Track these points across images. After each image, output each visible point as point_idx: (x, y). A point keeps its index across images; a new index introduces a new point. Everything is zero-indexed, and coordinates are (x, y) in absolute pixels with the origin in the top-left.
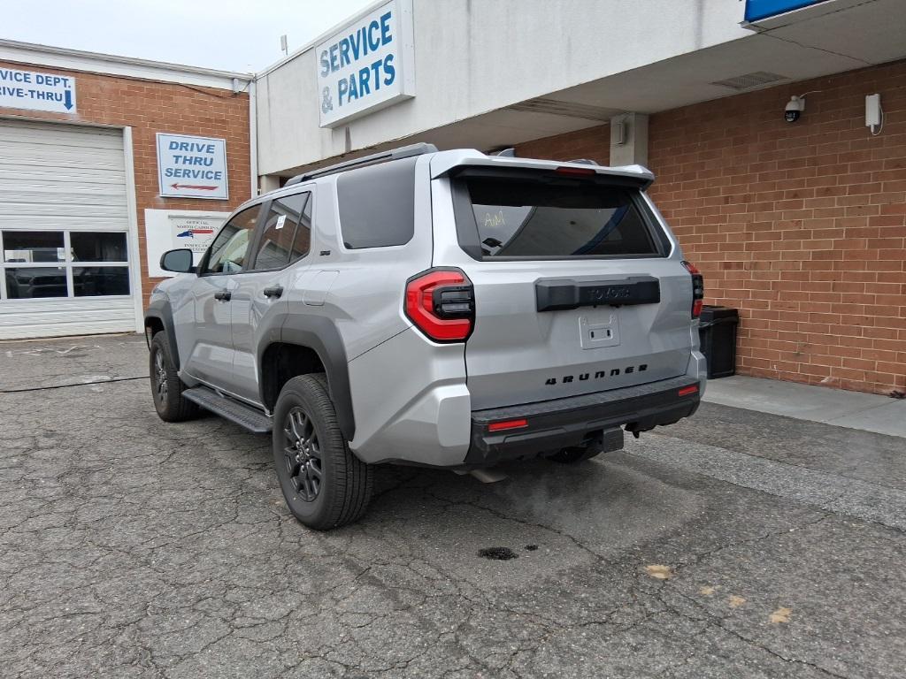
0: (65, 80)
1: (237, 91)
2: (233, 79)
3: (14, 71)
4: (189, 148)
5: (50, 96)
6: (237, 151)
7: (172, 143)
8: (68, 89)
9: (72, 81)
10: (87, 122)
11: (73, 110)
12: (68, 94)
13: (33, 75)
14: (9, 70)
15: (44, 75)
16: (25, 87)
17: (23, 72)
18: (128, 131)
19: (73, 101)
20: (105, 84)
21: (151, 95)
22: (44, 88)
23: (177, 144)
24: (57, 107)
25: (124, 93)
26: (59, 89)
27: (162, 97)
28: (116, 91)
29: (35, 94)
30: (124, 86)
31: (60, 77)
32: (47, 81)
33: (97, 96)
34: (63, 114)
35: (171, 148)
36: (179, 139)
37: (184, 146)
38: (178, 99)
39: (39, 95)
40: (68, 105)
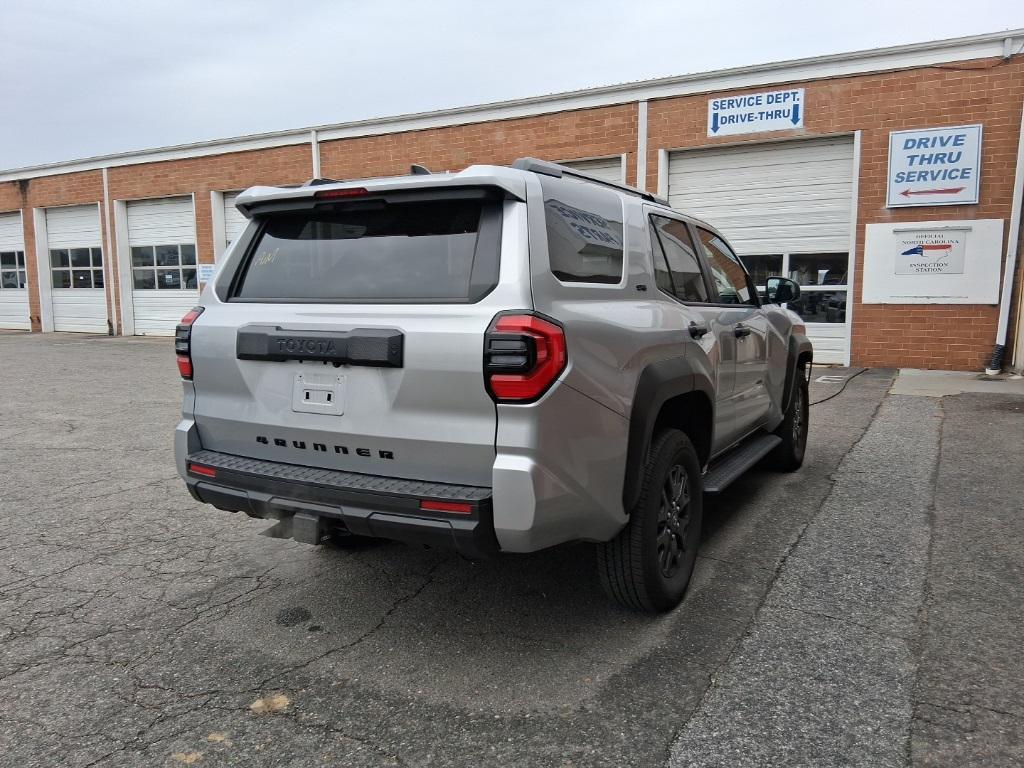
0: (794, 94)
1: (1007, 55)
2: (1004, 40)
3: (748, 97)
4: (929, 144)
5: (778, 114)
6: (999, 136)
7: (907, 141)
8: (796, 102)
9: (801, 92)
10: (812, 135)
11: (800, 124)
12: (796, 107)
13: (764, 96)
14: (743, 97)
15: (774, 93)
16: (755, 110)
17: (754, 96)
18: (858, 134)
19: (801, 115)
20: (836, 88)
21: (890, 88)
22: (774, 107)
23: (914, 141)
24: (784, 124)
25: (858, 93)
26: (788, 105)
27: (903, 88)
28: (847, 93)
29: (764, 116)
30: (857, 84)
31: (790, 92)
32: (777, 98)
33: (826, 103)
34: (791, 131)
35: (906, 147)
36: (917, 134)
37: (923, 143)
38: (924, 85)
39: (768, 115)
40: (795, 120)
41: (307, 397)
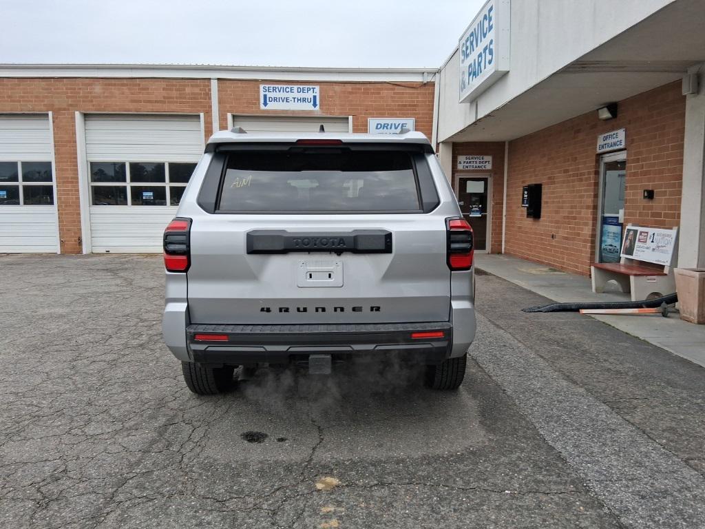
0: (314, 89)
1: (425, 82)
2: (423, 73)
3: (285, 87)
4: (389, 127)
5: (304, 100)
6: (424, 126)
7: (378, 124)
8: (315, 94)
9: (317, 88)
10: (325, 115)
11: (318, 107)
12: (315, 97)
13: (295, 87)
14: (282, 86)
15: (301, 87)
16: (290, 95)
17: (290, 86)
18: (350, 118)
19: (318, 102)
20: (337, 88)
21: (366, 92)
22: (301, 95)
23: (381, 125)
24: (308, 107)
25: (350, 93)
26: (310, 95)
27: (373, 93)
28: (344, 92)
29: (296, 100)
30: (349, 87)
31: (311, 87)
32: (303, 90)
33: (332, 97)
34: (311, 112)
35: (377, 128)
36: (383, 121)
37: (385, 126)
38: (385, 93)
39: (298, 100)
40: (315, 105)
41: (311, 277)
